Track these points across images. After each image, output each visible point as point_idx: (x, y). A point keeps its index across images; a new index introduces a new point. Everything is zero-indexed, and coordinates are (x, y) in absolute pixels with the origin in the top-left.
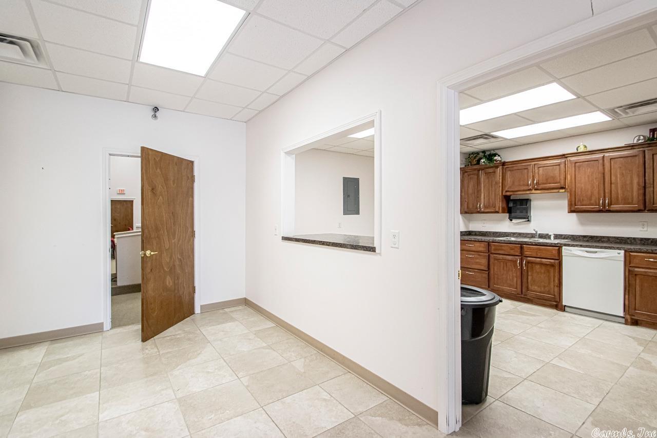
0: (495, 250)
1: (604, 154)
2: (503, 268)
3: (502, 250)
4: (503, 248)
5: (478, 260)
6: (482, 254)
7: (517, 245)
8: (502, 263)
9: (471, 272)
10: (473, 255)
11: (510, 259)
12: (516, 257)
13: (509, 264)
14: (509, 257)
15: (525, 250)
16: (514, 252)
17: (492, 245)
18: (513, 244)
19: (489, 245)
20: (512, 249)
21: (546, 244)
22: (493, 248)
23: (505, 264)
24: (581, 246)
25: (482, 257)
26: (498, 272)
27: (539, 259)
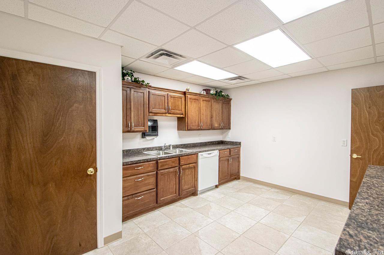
0: (162, 166)
2: (167, 181)
3: (166, 165)
4: (167, 163)
5: (147, 182)
6: (150, 173)
7: (176, 158)
8: (166, 176)
9: (139, 196)
10: (142, 177)
11: (172, 171)
12: (176, 168)
13: (171, 175)
14: (172, 170)
15: (181, 161)
16: (174, 165)
17: (159, 163)
18: (174, 158)
19: (157, 163)
20: (173, 162)
21: (191, 154)
22: (160, 165)
23: (168, 176)
24: (206, 151)
25: (151, 176)
26: (163, 186)
27: (188, 165)
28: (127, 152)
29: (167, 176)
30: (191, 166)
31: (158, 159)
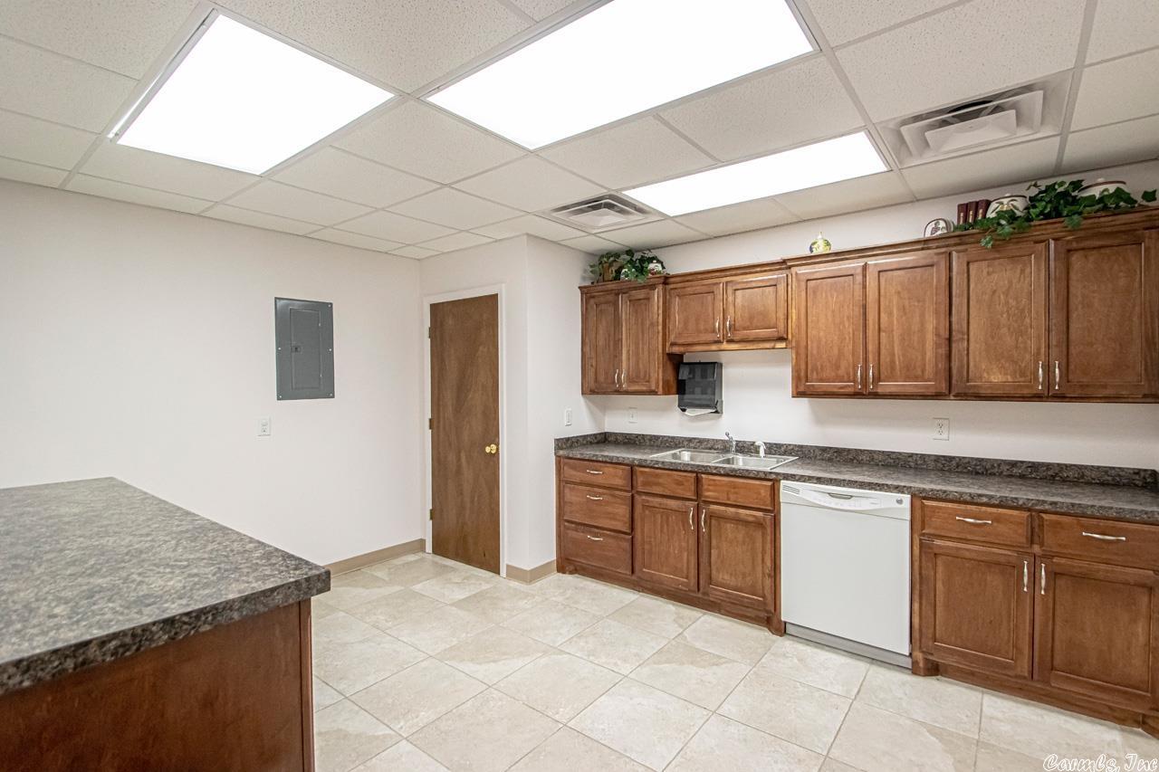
0: (645, 484)
1: (865, 260)
2: (662, 528)
3: (658, 484)
4: (661, 481)
5: (610, 509)
6: (619, 493)
7: (689, 474)
8: (659, 516)
9: (596, 535)
10: (600, 494)
11: (675, 507)
12: (687, 503)
13: (673, 518)
14: (673, 504)
15: (705, 487)
16: (680, 492)
17: (638, 474)
18: (680, 471)
19: (632, 472)
20: (679, 483)
21: (747, 474)
22: (640, 479)
23: (664, 517)
24: (819, 480)
25: (619, 501)
26: (650, 537)
27: (733, 510)
28: (650, 440)
29: (662, 517)
30: (742, 517)
31: (636, 462)
